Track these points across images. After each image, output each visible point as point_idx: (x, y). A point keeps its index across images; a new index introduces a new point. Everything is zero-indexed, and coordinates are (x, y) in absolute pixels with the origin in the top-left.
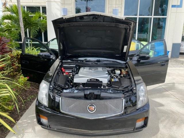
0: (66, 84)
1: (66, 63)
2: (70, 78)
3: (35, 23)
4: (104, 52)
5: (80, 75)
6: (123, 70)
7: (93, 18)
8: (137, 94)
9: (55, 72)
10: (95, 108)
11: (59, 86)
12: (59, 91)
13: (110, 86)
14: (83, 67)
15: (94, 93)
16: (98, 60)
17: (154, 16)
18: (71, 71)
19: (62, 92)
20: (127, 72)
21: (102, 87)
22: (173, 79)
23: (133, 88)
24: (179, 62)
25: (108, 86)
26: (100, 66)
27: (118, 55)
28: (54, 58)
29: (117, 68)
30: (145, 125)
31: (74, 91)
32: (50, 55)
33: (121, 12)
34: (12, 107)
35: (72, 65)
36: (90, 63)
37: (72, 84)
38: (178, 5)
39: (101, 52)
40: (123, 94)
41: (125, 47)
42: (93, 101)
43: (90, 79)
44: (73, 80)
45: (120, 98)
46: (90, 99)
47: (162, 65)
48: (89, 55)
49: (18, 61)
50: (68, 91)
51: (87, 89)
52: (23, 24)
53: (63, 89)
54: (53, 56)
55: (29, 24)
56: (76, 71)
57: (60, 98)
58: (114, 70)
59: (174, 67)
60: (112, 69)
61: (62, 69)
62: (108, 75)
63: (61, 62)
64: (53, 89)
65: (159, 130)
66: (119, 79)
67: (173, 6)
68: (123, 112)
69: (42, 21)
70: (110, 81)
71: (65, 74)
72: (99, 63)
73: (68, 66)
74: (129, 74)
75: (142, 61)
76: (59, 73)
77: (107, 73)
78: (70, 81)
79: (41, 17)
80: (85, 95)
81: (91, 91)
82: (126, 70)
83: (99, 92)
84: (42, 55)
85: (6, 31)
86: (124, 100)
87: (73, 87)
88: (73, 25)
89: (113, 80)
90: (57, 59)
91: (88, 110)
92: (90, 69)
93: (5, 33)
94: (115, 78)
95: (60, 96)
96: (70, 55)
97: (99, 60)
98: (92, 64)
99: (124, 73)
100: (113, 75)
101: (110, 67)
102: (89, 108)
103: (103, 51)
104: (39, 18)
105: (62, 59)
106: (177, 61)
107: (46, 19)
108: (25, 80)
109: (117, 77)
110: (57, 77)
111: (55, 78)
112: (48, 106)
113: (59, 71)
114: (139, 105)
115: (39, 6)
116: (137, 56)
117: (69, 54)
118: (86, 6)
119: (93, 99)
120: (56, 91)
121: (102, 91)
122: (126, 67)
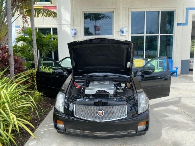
0: (78, 95)
1: (77, 78)
2: (81, 90)
3: (46, 44)
4: (111, 68)
5: (90, 87)
6: (128, 84)
7: (100, 41)
8: (138, 101)
9: (69, 85)
10: (103, 113)
11: (73, 96)
12: (73, 100)
13: (116, 96)
14: (92, 81)
15: (102, 101)
16: (105, 75)
17: (161, 33)
18: (82, 85)
19: (75, 101)
20: (131, 85)
21: (109, 97)
22: (181, 94)
23: (135, 97)
24: (188, 78)
25: (114, 96)
26: (107, 80)
27: (123, 71)
28: (67, 75)
29: (122, 82)
30: (147, 128)
31: (85, 100)
32: (63, 72)
33: (128, 31)
34: (31, 117)
35: (83, 80)
36: (99, 78)
37: (83, 95)
38: (183, 23)
39: (108, 68)
40: (127, 101)
41: (129, 63)
42: (101, 107)
43: (99, 91)
44: (84, 92)
45: (124, 104)
46: (99, 105)
47: (165, 79)
48: (98, 70)
49: (31, 79)
50: (80, 100)
51: (96, 98)
52: (36, 45)
53: (76, 98)
54: (66, 73)
55: (41, 45)
56: (87, 85)
57: (74, 105)
58: (120, 84)
59: (183, 83)
60: (118, 83)
61: (75, 83)
62: (115, 87)
63: (74, 77)
64: (68, 99)
65: (161, 136)
66: (124, 90)
67: (179, 24)
68: (126, 116)
69: (53, 41)
70: (116, 92)
71: (77, 87)
72: (106, 78)
73: (79, 80)
74: (132, 86)
75: (146, 76)
76: (72, 86)
77: (113, 85)
78: (81, 93)
79: (52, 38)
80: (95, 103)
81: (100, 100)
82: (130, 83)
83: (106, 100)
84: (56, 72)
85: (19, 51)
86: (127, 106)
87: (84, 97)
88: (84, 47)
89: (118, 91)
90: (69, 75)
91: (97, 114)
92: (98, 83)
93: (19, 53)
94: (120, 90)
95: (74, 104)
96: (82, 72)
97: (107, 75)
98: (100, 78)
99: (129, 86)
100: (119, 88)
101: (116, 81)
102: (98, 112)
103: (109, 67)
104: (50, 39)
105: (74, 75)
106: (186, 78)
107: (57, 40)
108: (40, 95)
109: (122, 89)
110: (71, 89)
111: (69, 90)
112: (64, 113)
113: (72, 85)
114: (140, 111)
115: (50, 28)
116: (141, 71)
117: (80, 70)
118: (94, 25)
119: (102, 106)
120: (71, 100)
121: (109, 99)
122: (131, 81)
